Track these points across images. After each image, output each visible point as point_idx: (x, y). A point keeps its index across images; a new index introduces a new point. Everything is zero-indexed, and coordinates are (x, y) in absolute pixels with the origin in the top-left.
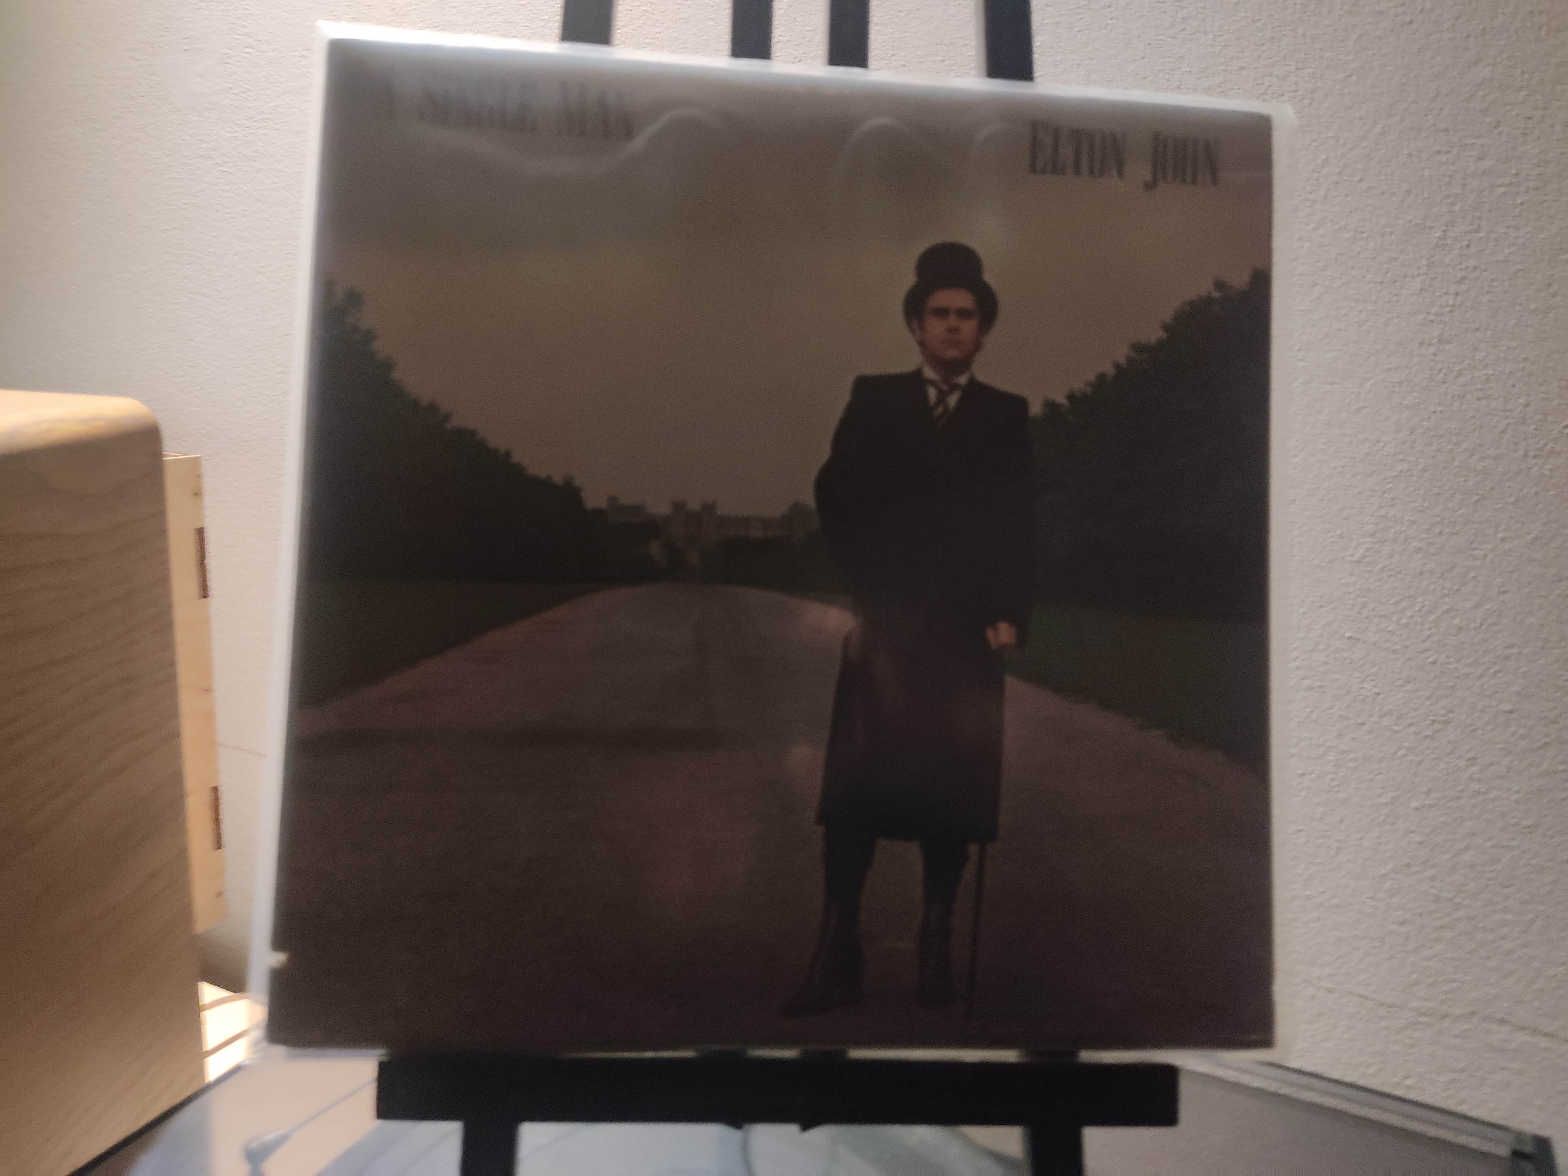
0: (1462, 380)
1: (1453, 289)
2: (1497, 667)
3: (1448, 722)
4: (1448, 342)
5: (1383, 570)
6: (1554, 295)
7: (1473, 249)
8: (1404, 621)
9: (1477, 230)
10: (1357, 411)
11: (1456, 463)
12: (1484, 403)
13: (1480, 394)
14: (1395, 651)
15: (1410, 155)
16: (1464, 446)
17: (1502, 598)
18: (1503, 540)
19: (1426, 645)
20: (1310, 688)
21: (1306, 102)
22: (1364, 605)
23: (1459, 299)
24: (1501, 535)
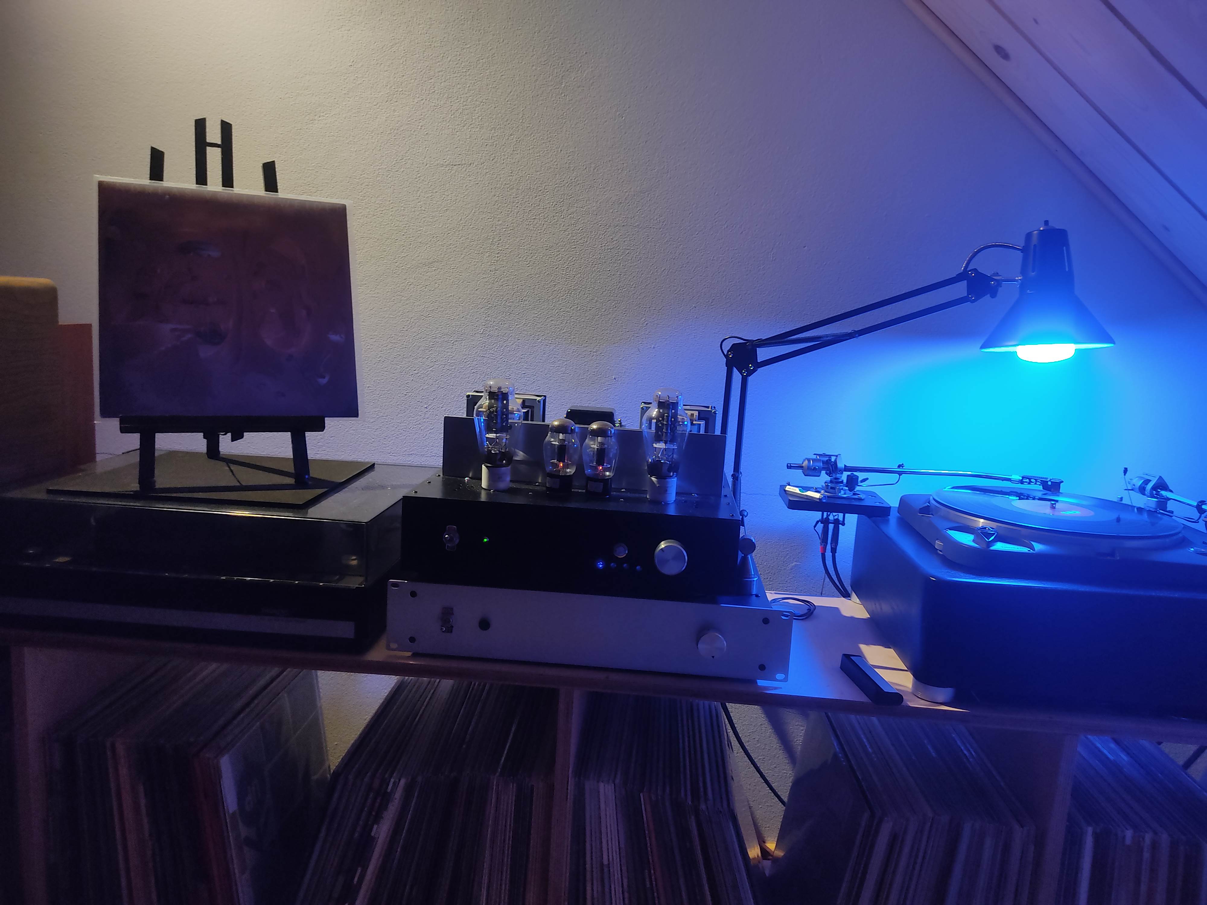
0: (501, 281)
1: (497, 256)
2: (520, 361)
3: (510, 378)
4: (497, 270)
5: (488, 336)
6: (520, 258)
7: (500, 245)
8: (495, 350)
9: (500, 240)
10: (477, 290)
11: (503, 304)
12: (508, 287)
13: (506, 284)
14: (494, 359)
15: (482, 219)
16: (504, 299)
17: (518, 341)
18: (517, 325)
19: (501, 357)
20: (474, 372)
21: (454, 203)
22: (485, 346)
23: (498, 258)
24: (516, 324)
